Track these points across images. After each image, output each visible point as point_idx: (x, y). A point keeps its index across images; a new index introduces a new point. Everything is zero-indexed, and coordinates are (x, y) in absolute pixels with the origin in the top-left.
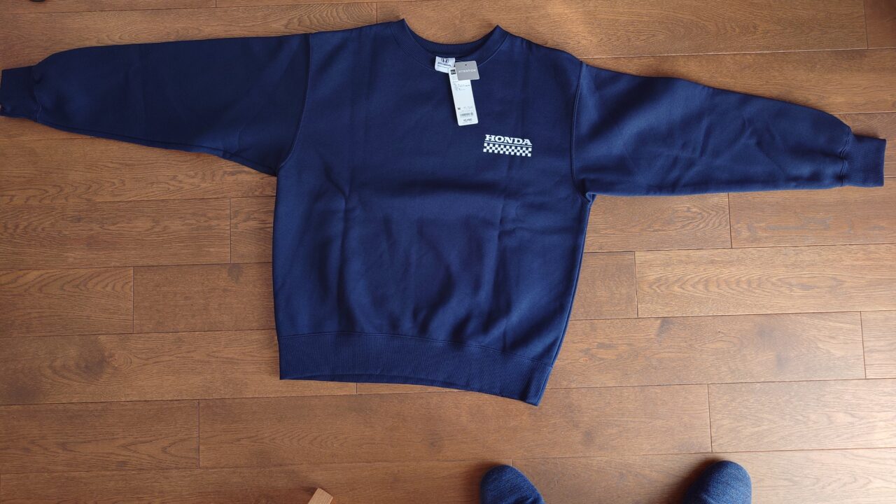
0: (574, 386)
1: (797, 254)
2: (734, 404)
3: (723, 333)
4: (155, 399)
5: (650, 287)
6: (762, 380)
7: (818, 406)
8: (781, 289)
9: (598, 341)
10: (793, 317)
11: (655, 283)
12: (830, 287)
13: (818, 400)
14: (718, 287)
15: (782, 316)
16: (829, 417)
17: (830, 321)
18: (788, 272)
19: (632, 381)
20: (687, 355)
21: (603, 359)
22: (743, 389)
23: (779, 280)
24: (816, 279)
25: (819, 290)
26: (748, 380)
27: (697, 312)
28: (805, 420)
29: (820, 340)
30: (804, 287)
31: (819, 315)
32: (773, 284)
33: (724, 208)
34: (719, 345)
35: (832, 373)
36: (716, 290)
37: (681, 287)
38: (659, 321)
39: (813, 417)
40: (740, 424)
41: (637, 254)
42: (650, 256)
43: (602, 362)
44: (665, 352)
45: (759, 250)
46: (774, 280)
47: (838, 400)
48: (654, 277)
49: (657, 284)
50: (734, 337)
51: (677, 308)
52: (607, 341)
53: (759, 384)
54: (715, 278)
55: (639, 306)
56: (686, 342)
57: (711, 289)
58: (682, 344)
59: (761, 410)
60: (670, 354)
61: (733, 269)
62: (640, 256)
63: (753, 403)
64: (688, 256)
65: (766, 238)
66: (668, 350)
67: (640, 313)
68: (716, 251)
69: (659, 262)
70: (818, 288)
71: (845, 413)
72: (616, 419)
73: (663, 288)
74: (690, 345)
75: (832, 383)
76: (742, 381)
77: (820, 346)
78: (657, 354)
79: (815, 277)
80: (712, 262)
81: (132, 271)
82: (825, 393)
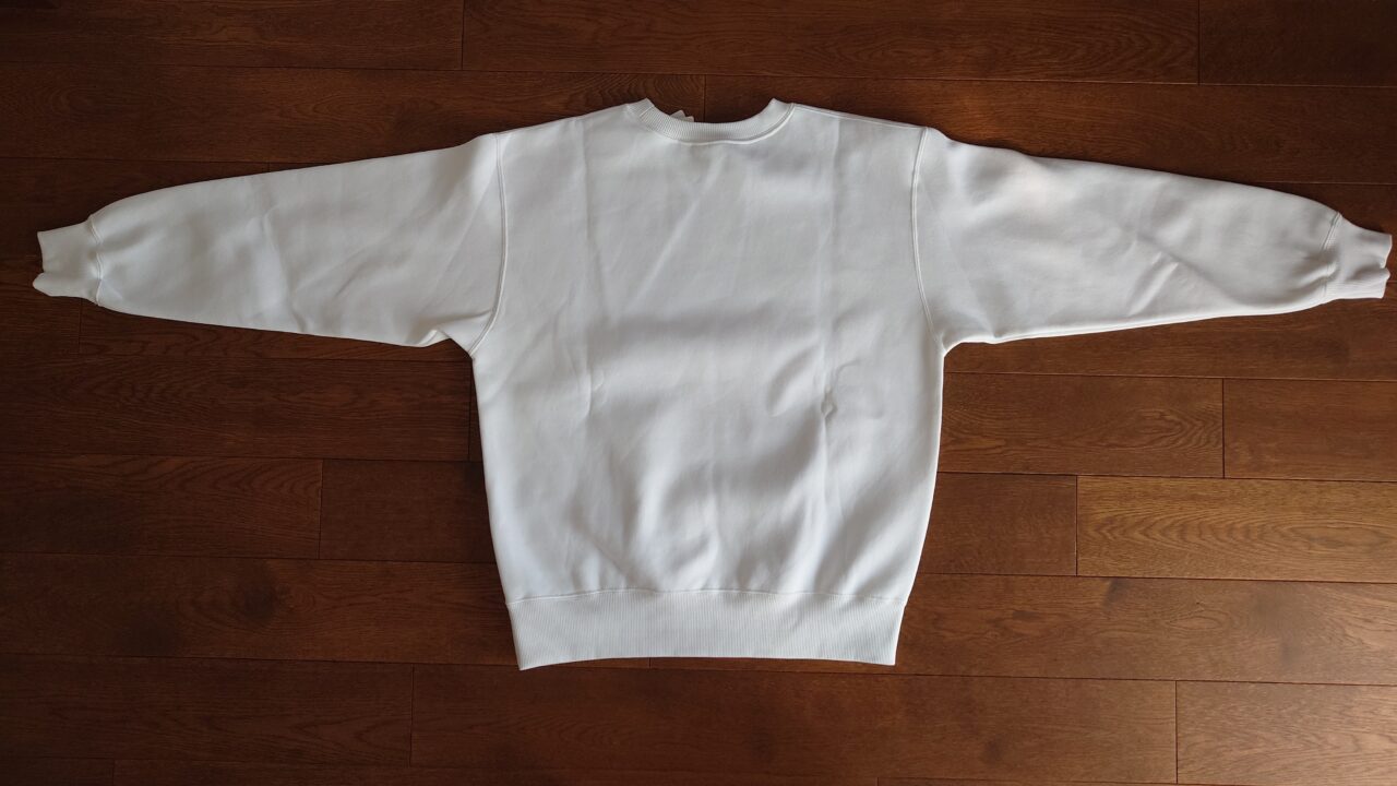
0: (974, 673)
1: (1321, 492)
2: (1214, 713)
3: (1202, 605)
4: (348, 660)
5: (1098, 530)
6: (1259, 679)
7: (1340, 723)
8: (1296, 544)
9: (1017, 608)
10: (1311, 587)
11: (1104, 525)
12: (1370, 545)
13: (1340, 713)
14: (1200, 536)
15: (1294, 585)
16: (1356, 741)
17: (1367, 596)
18: (1306, 519)
19: (1062, 670)
20: (1148, 636)
21: (1021, 635)
22: (1229, 691)
23: (1292, 530)
24: (1348, 532)
25: (1352, 549)
26: (1237, 678)
27: (1166, 571)
28: (1320, 743)
29: (1350, 624)
30: (1331, 542)
31: (1350, 587)
32: (1283, 536)
33: (1214, 417)
34: (1195, 623)
35: (1365, 675)
36: (1197, 540)
37: (1144, 533)
38: (1108, 583)
39: (1332, 739)
40: (1220, 744)
41: (1080, 479)
42: (1099, 484)
43: (1019, 639)
44: (1114, 630)
45: (1265, 484)
46: (1284, 529)
47: (1372, 716)
48: (1104, 516)
49: (1108, 528)
50: (1220, 612)
51: (1136, 565)
52: (1028, 609)
53: (1253, 686)
54: (1197, 522)
55: (1080, 559)
56: (1147, 616)
57: (1188, 538)
58: (1141, 619)
59: (1254, 723)
60: (1121, 633)
61: (1224, 510)
62: (1086, 484)
63: (1242, 712)
64: (1157, 487)
65: (1277, 465)
66: (1117, 627)
67: (1080, 569)
68: (1200, 482)
69: (1113, 494)
70: (1350, 545)
71: (1381, 735)
72: (1035, 725)
73: (1116, 534)
74: (1153, 621)
75: (1364, 689)
76: (1228, 679)
77: (1350, 632)
78: (1103, 632)
79: (1347, 528)
80: (1193, 498)
81: (321, 467)
82: (1353, 704)
